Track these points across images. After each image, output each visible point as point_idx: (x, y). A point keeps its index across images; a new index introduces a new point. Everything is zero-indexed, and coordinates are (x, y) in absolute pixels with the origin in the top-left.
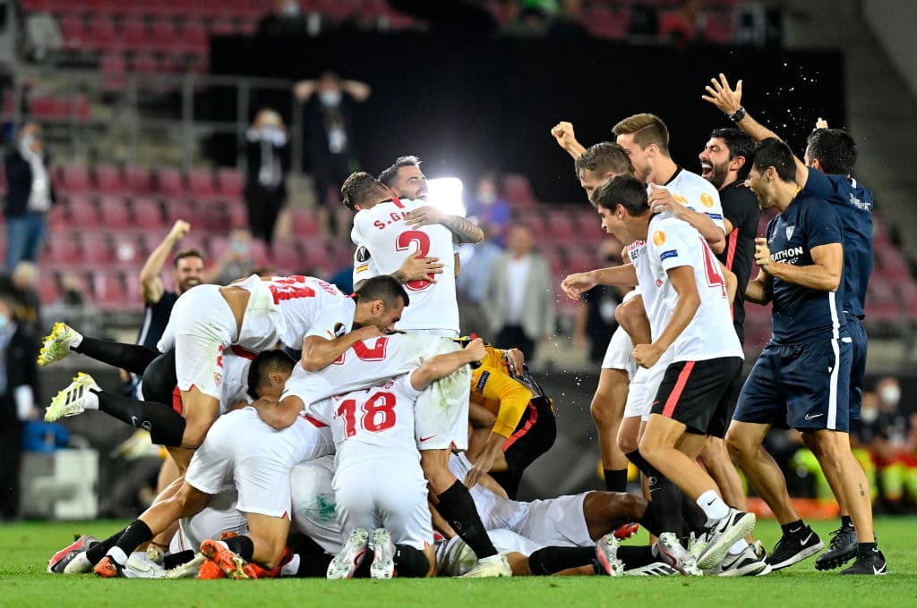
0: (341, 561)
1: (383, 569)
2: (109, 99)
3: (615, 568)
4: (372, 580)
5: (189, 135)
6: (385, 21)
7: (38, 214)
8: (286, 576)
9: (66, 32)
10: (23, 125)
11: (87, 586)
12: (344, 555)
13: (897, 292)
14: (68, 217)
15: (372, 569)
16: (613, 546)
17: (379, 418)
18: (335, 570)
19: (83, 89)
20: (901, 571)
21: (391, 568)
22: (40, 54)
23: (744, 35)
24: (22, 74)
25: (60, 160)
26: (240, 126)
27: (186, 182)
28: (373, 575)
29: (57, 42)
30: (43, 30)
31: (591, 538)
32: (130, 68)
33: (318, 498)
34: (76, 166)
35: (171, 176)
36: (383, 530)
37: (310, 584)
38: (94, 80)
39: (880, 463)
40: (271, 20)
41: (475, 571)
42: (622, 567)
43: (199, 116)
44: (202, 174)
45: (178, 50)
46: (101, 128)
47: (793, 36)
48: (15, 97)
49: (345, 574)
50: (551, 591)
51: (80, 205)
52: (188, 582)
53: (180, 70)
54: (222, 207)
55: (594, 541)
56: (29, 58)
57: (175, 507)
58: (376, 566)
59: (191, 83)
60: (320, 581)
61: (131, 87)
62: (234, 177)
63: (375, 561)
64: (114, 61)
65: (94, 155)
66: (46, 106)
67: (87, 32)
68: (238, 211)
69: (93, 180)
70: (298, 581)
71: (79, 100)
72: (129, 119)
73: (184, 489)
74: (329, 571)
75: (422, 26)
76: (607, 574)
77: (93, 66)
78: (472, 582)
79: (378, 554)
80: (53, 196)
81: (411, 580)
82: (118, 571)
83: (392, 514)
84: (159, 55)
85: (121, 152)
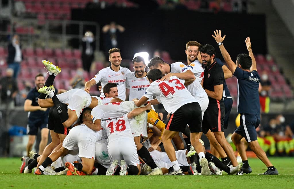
0: (110, 170)
1: (123, 172)
2: (40, 28)
3: (195, 173)
4: (120, 176)
5: (65, 39)
6: (125, 4)
7: (18, 63)
8: (94, 175)
9: (27, 7)
10: (13, 36)
11: (33, 177)
12: (111, 168)
13: (282, 88)
14: (27, 64)
15: (120, 173)
16: (195, 166)
17: (120, 128)
18: (108, 173)
19: (32, 25)
20: (283, 174)
21: (126, 172)
22: (19, 14)
23: (235, 9)
24: (13, 20)
25: (25, 46)
26: (80, 36)
27: (63, 54)
28: (120, 175)
29: (24, 10)
30: (20, 7)
31: (188, 163)
32: (46, 18)
33: (103, 153)
34: (30, 48)
35: (59, 52)
36: (123, 160)
37: (101, 177)
38: (35, 22)
39: (277, 141)
40: (90, 4)
41: (151, 173)
42: (197, 172)
43: (68, 33)
44: (68, 51)
45: (61, 13)
46: (37, 37)
47: (250, 9)
48: (11, 27)
49: (112, 174)
50: (175, 180)
51: (31, 60)
52: (64, 176)
53: (62, 19)
54: (75, 61)
55: (189, 164)
56: (15, 15)
57: (59, 154)
58: (121, 172)
59: (65, 23)
60: (104, 176)
61: (47, 24)
62: (78, 52)
63: (121, 170)
64: (41, 16)
65: (35, 45)
66: (21, 30)
67: (33, 7)
68: (79, 62)
69: (35, 53)
70: (97, 176)
71: (30, 28)
72: (46, 34)
73: (62, 148)
74: (107, 173)
75: (136, 6)
76: (193, 174)
77: (35, 18)
78: (151, 176)
79: (122, 168)
80: (23, 57)
81: (132, 176)
82: (42, 173)
83: (126, 156)
84: (55, 14)
85: (44, 44)
